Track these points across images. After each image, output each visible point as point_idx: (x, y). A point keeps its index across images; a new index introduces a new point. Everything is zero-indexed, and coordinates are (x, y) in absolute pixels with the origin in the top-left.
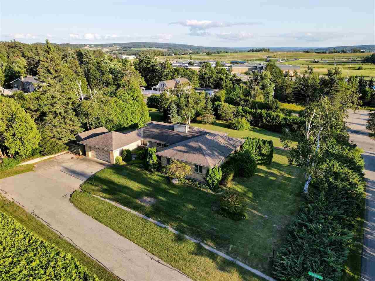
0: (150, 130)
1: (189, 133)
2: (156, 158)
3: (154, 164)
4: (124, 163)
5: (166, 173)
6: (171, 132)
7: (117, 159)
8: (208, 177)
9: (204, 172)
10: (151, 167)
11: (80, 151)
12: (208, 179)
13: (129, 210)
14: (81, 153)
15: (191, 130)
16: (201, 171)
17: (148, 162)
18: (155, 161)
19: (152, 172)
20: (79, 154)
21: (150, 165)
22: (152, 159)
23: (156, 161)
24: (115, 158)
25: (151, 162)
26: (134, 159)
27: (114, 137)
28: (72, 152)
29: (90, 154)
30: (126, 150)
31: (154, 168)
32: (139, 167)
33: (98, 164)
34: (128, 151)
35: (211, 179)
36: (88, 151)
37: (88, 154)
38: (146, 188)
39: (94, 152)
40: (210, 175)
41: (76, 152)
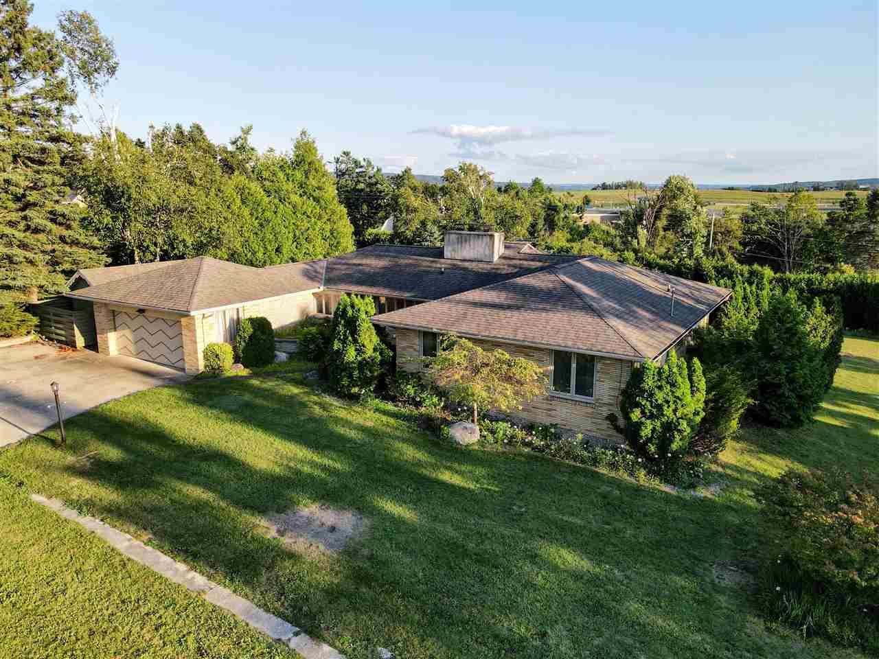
0: (351, 262)
1: (504, 261)
2: (376, 339)
3: (362, 365)
4: (241, 371)
5: (418, 404)
6: (432, 262)
7: (211, 354)
8: (638, 405)
9: (606, 388)
10: (351, 376)
11: (77, 332)
12: (636, 415)
14: (80, 341)
15: (509, 253)
16: (585, 388)
17: (340, 353)
18: (369, 352)
19: (354, 398)
20: (72, 344)
21: (347, 368)
22: (355, 341)
23: (375, 350)
24: (201, 347)
25: (351, 355)
26: (282, 356)
27: (205, 267)
28: (52, 340)
29: (113, 342)
30: (251, 320)
31: (365, 382)
32: (297, 383)
33: (131, 375)
34: (261, 325)
35: (652, 417)
36: (104, 331)
37: (106, 342)
39: (127, 332)
40: (651, 395)
41: (63, 339)
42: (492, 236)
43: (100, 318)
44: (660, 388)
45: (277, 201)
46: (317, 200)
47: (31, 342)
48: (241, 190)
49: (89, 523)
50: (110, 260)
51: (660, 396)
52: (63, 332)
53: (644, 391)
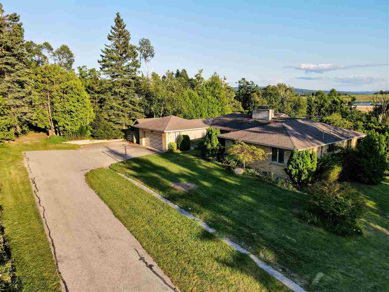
0: (222, 119)
1: (273, 120)
2: (218, 142)
3: (213, 150)
4: (179, 151)
5: (229, 164)
6: (248, 119)
7: (170, 146)
10: (209, 153)
11: (134, 138)
12: (290, 168)
13: (152, 192)
14: (135, 141)
15: (275, 117)
17: (206, 146)
18: (215, 146)
19: (209, 161)
20: (132, 142)
21: (208, 150)
22: (211, 142)
23: (217, 146)
24: (167, 143)
25: (209, 146)
26: (192, 148)
27: (171, 119)
28: (127, 140)
29: (144, 141)
30: (183, 136)
31: (213, 156)
32: (194, 155)
33: (147, 150)
36: (142, 138)
37: (142, 141)
38: (189, 171)
39: (148, 138)
40: (295, 161)
41: (130, 140)
42: (269, 111)
43: (141, 134)
44: (298, 159)
45: (202, 98)
46: (217, 98)
47: (122, 141)
48: (190, 94)
49: (130, 179)
50: (146, 117)
51: (298, 161)
52: (131, 138)
53: (293, 159)
